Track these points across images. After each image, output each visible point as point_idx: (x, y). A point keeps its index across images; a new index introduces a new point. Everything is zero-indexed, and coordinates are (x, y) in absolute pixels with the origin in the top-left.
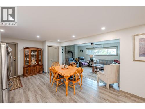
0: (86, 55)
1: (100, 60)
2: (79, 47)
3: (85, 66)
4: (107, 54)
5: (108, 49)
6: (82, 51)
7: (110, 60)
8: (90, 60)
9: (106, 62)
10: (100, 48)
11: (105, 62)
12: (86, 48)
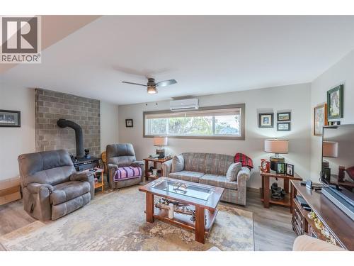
0: (145, 136)
1: (189, 154)
2: (121, 108)
3: (129, 182)
4: (212, 135)
5: (214, 114)
6: (129, 123)
7: (220, 155)
8: (155, 155)
9: (208, 161)
10: (189, 111)
11: (203, 163)
12: (145, 113)
